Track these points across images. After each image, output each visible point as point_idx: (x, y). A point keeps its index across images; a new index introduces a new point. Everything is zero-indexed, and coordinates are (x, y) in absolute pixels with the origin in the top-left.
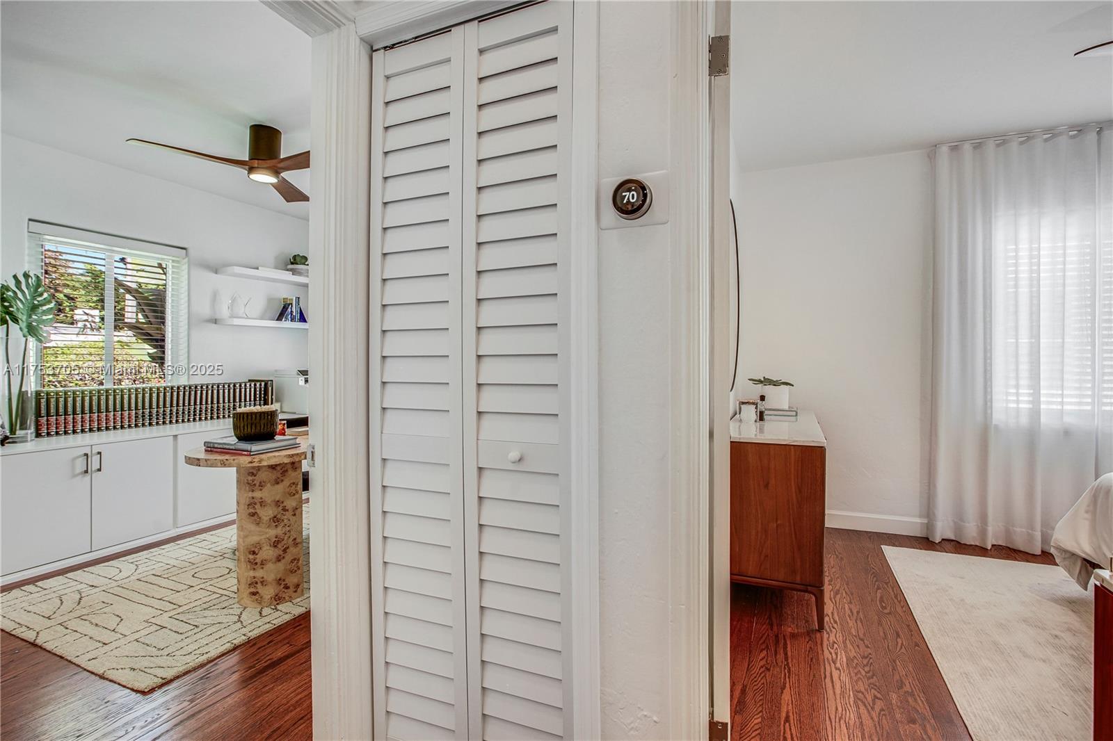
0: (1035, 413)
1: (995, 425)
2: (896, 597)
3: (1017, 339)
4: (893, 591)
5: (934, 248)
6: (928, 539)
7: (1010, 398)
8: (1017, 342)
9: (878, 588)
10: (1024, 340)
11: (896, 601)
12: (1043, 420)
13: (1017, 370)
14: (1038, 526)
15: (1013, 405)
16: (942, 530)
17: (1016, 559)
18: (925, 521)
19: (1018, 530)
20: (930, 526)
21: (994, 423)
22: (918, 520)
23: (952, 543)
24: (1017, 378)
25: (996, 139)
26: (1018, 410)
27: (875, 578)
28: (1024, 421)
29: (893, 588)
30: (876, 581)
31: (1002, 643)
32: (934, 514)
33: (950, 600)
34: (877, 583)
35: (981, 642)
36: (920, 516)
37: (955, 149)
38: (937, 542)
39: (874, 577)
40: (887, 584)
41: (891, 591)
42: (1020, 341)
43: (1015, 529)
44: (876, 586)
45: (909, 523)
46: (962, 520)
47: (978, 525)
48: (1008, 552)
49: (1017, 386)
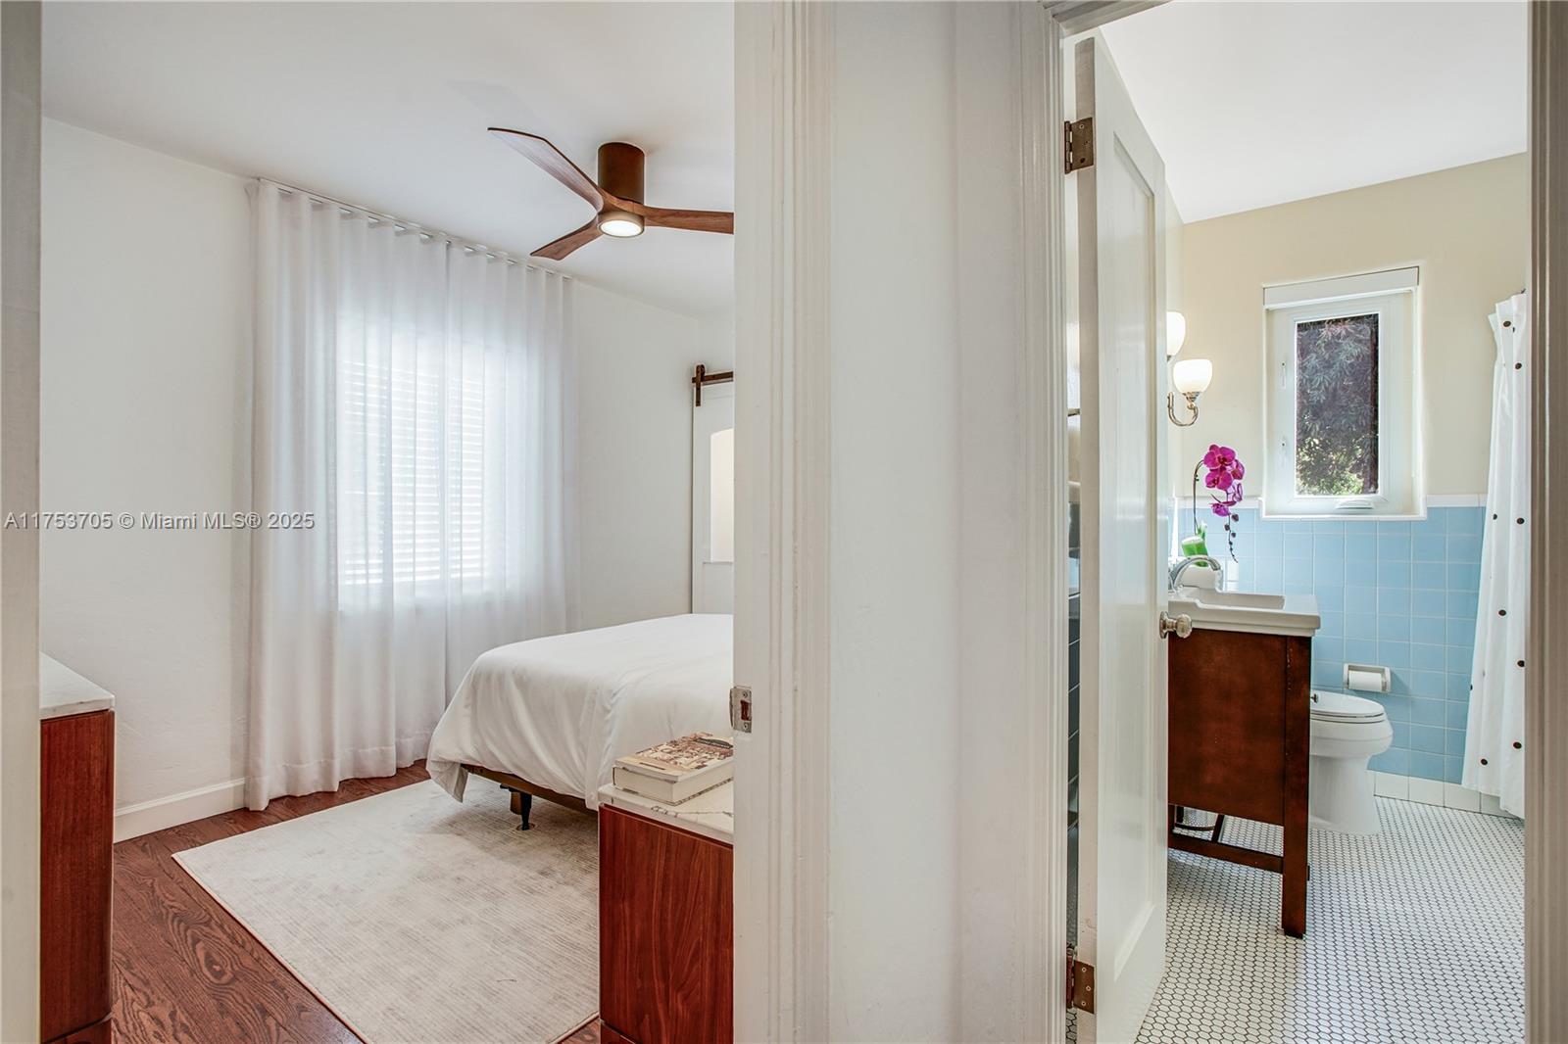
0: (387, 589)
1: (341, 612)
2: (233, 940)
3: (366, 491)
4: (225, 932)
5: (255, 341)
6: (245, 810)
7: (358, 572)
8: (366, 495)
9: (196, 941)
10: (374, 493)
11: (236, 948)
12: (396, 597)
13: (366, 534)
14: (393, 739)
15: (361, 582)
16: (271, 786)
17: (372, 793)
18: (241, 781)
19: (369, 750)
20: (249, 789)
21: (340, 609)
22: (230, 785)
23: (284, 801)
24: (366, 545)
25: (342, 206)
26: (367, 588)
27: (182, 924)
28: (375, 601)
29: (221, 927)
30: (186, 930)
31: (411, 927)
32: (257, 767)
33: (320, 897)
34: (189, 933)
35: (387, 942)
36: (233, 777)
37: (286, 196)
38: (263, 809)
39: (180, 921)
40: (207, 924)
41: (219, 933)
42: (369, 493)
43: (366, 750)
44: (190, 940)
45: (216, 794)
46: (298, 762)
47: (320, 762)
48: (359, 787)
49: (367, 556)
